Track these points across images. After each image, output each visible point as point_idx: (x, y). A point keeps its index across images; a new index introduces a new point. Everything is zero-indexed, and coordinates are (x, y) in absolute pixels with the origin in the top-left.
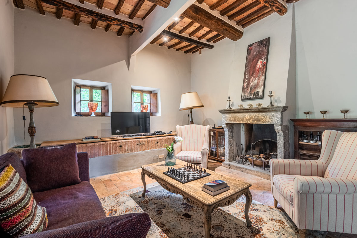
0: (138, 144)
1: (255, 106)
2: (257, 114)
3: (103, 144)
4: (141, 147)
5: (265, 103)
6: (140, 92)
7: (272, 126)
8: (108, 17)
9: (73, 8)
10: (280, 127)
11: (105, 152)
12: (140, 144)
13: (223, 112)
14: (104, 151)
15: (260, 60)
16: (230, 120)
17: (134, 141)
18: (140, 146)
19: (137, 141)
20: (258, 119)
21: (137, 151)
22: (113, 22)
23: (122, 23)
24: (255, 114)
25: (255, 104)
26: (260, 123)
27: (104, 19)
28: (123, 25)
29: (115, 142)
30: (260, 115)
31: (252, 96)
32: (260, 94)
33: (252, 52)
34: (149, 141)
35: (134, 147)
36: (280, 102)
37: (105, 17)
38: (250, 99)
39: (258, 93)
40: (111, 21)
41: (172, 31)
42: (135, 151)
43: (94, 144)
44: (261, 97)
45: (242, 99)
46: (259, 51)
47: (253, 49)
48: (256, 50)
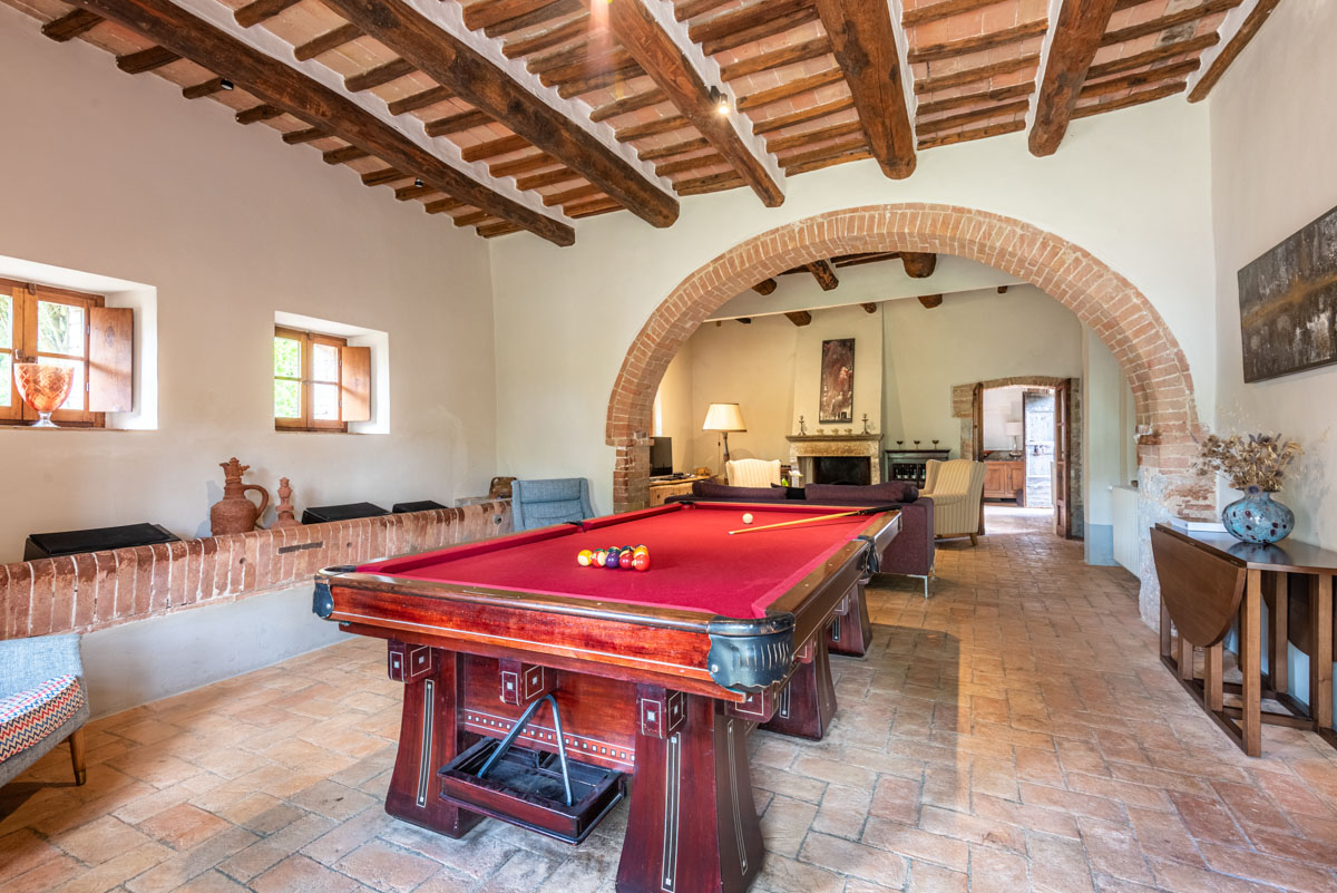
1: (841, 433)
2: (848, 444)
5: (857, 428)
7: (868, 459)
10: (877, 460)
13: (792, 439)
15: (844, 368)
16: (806, 452)
20: (850, 451)
24: (845, 443)
25: (842, 429)
26: (853, 455)
30: (852, 444)
31: (837, 418)
32: (848, 416)
33: (830, 354)
36: (874, 429)
38: (834, 422)
39: (845, 414)
44: (850, 421)
45: (821, 422)
46: (842, 355)
47: (831, 349)
48: (836, 352)
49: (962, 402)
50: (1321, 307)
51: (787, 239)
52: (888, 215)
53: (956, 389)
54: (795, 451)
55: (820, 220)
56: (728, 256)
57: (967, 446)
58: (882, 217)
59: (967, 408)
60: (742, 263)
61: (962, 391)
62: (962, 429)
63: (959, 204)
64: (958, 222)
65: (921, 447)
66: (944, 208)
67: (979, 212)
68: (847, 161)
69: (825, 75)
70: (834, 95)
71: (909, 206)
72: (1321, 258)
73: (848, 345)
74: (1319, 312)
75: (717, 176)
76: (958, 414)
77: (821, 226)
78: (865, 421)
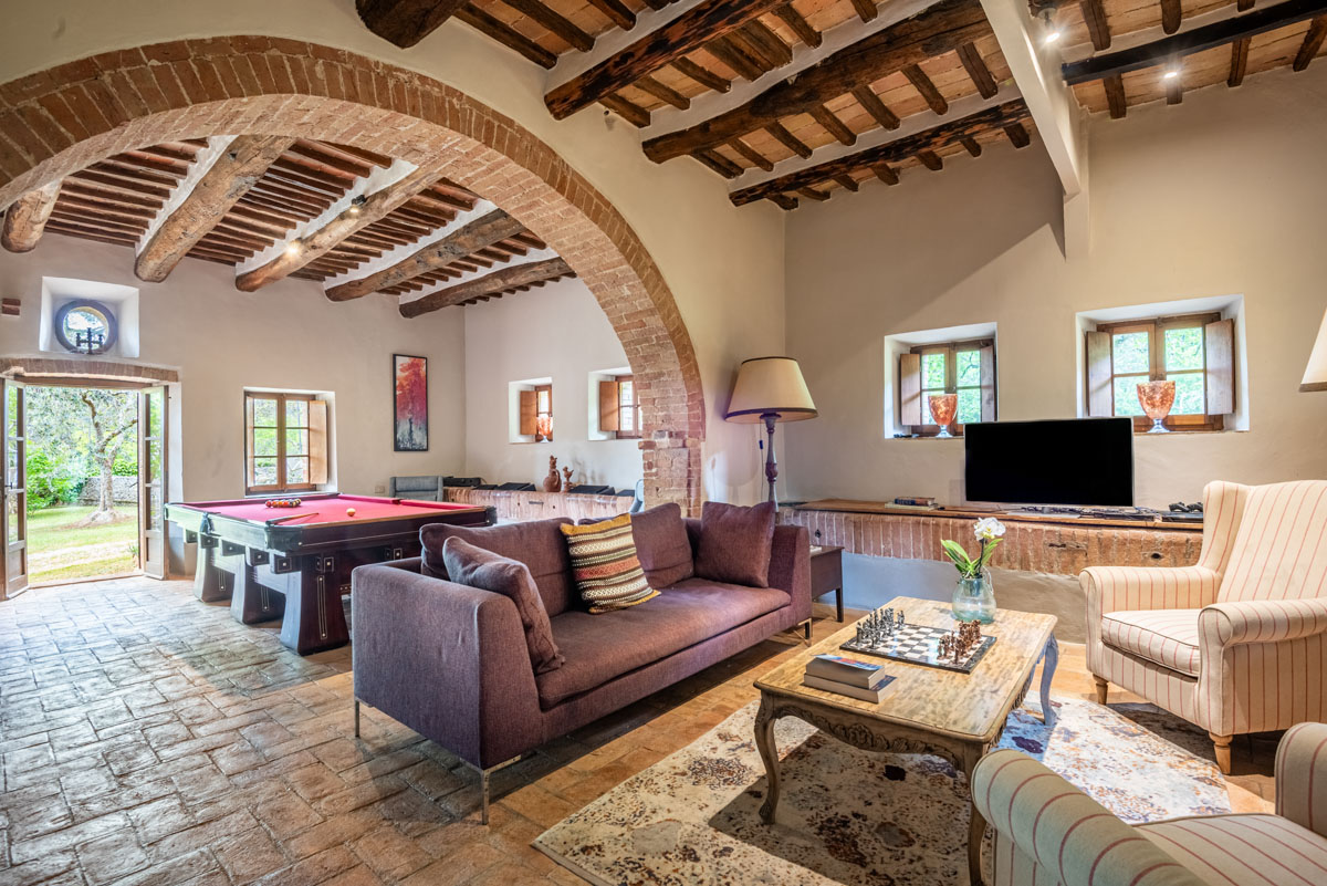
0: (1052, 545)
3: (924, 524)
4: (1066, 557)
6: (1149, 326)
8: (917, 138)
9: (835, 169)
11: (932, 549)
12: (1064, 545)
14: (929, 546)
17: (1034, 530)
18: (1066, 554)
19: (1048, 532)
21: (1052, 572)
22: (935, 143)
23: (960, 129)
27: (908, 149)
28: (967, 133)
29: (962, 521)
34: (1110, 539)
35: (1036, 552)
37: (907, 145)
40: (927, 144)
41: (1187, 25)
42: (1039, 569)
43: (900, 518)
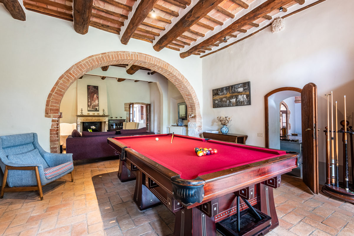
1: (96, 114)
2: (99, 118)
5: (101, 113)
7: (105, 122)
10: (108, 123)
13: (78, 116)
15: (95, 95)
16: (84, 120)
20: (99, 120)
24: (98, 118)
25: (96, 113)
30: (100, 118)
31: (94, 110)
33: (90, 89)
36: (106, 113)
38: (93, 111)
44: (98, 111)
45: (88, 111)
46: (94, 90)
47: (91, 88)
48: (92, 90)
49: (127, 107)
50: (234, 98)
51: (128, 55)
52: (154, 59)
53: (125, 104)
54: (80, 120)
55: (137, 54)
56: (107, 54)
57: (128, 118)
58: (153, 59)
59: (128, 109)
60: (113, 58)
61: (127, 105)
62: (127, 114)
63: (168, 63)
64: (168, 67)
65: (117, 119)
66: (165, 62)
67: (171, 66)
68: (145, 41)
69: (167, 20)
70: (162, 25)
71: (158, 59)
72: (234, 90)
73: (96, 88)
74: (233, 99)
75: (108, 26)
76: (126, 110)
77: (137, 56)
78: (104, 111)
